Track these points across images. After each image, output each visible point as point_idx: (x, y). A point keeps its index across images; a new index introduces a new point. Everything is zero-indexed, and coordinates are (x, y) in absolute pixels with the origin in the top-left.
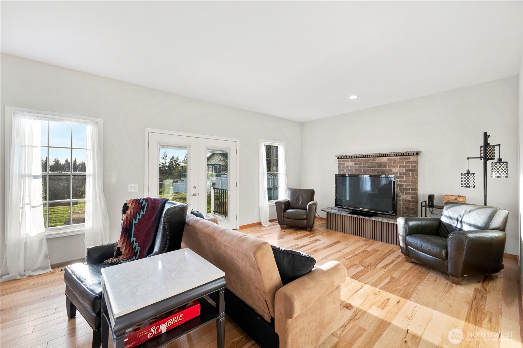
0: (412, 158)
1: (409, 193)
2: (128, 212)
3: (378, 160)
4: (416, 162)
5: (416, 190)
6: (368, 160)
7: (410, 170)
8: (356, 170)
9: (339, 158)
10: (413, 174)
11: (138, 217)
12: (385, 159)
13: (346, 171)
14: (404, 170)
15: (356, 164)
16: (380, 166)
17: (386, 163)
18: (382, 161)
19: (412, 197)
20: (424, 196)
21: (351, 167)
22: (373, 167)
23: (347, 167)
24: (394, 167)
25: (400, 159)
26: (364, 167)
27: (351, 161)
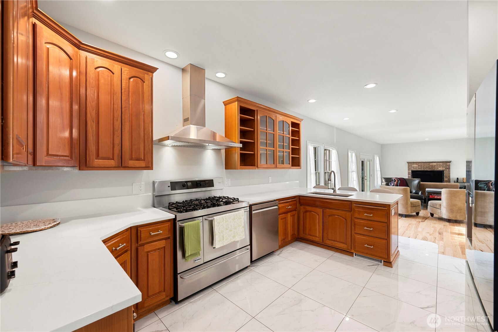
0: (448, 164)
1: (447, 178)
2: (396, 181)
3: (431, 164)
4: (450, 165)
5: (450, 176)
6: (426, 164)
7: (447, 168)
8: (419, 168)
9: (408, 163)
10: (449, 170)
11: (399, 183)
12: (435, 164)
13: (413, 169)
14: (444, 168)
15: (418, 166)
16: (432, 167)
17: (435, 165)
18: (433, 165)
19: (448, 179)
20: (453, 179)
21: (416, 167)
22: (428, 167)
23: (413, 167)
24: (439, 167)
25: (442, 164)
26: (424, 167)
27: (416, 164)
